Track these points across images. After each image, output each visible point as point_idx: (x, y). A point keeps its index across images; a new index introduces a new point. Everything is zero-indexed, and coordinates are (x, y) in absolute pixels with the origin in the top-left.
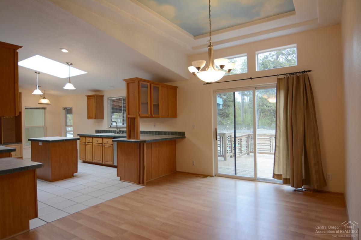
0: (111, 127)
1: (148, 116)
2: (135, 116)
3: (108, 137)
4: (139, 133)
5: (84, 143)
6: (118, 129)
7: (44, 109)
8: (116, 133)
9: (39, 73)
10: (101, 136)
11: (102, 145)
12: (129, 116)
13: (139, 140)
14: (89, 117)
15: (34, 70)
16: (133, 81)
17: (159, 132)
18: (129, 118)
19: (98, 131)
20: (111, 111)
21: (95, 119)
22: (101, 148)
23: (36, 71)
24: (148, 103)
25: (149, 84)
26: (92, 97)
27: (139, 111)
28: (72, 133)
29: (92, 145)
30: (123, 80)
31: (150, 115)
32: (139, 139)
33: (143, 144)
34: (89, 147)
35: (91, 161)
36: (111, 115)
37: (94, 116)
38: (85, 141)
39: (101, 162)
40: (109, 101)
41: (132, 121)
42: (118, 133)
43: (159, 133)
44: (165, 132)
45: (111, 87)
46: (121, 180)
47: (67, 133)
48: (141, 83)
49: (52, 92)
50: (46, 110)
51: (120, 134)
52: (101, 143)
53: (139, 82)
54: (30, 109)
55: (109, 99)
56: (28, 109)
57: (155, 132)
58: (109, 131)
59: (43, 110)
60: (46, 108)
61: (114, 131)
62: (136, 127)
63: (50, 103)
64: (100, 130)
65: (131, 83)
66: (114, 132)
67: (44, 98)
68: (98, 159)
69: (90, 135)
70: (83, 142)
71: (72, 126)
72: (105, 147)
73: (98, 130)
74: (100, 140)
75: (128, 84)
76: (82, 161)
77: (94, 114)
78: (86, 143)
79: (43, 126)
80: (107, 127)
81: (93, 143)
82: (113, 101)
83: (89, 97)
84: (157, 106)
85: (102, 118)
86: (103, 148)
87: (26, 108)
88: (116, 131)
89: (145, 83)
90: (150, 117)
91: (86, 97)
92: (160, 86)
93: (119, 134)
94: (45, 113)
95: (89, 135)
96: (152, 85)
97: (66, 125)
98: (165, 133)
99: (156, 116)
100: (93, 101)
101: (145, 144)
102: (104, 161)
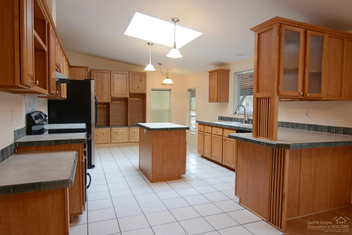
0: (236, 113)
1: (296, 94)
2: (269, 95)
3: (229, 127)
4: (275, 125)
5: (202, 133)
6: (246, 117)
7: (170, 90)
8: (242, 123)
9: (152, 44)
10: (222, 125)
11: (223, 138)
12: (259, 95)
13: (274, 142)
14: (211, 100)
15: (147, 41)
16: (269, 28)
17: (315, 126)
18: (257, 99)
19: (221, 119)
20: (239, 91)
21: (217, 102)
22: (221, 141)
23: (148, 42)
24: (298, 69)
25: (302, 31)
26: (215, 73)
27: (278, 85)
28: (195, 118)
29: (211, 137)
30: (251, 29)
31: (301, 93)
32: (276, 140)
33: (284, 150)
34: (208, 137)
35: (209, 157)
36: (239, 97)
37: (216, 98)
38: (203, 131)
39: (220, 161)
40: (237, 77)
41: (264, 104)
42: (246, 122)
43: (316, 128)
44: (328, 127)
45: (238, 55)
46: (240, 203)
47: (192, 118)
48: (286, 30)
49: (176, 71)
50: (172, 92)
51: (249, 124)
52: (221, 136)
53: (280, 27)
54: (156, 90)
55: (237, 74)
56: (154, 90)
57: (308, 125)
58: (235, 118)
59: (169, 92)
60: (171, 89)
61: (241, 119)
62: (271, 113)
63: (173, 84)
64: (224, 117)
65: (264, 32)
66: (241, 121)
67: (167, 78)
68: (217, 157)
69: (209, 123)
70: (201, 131)
71: (195, 110)
72: (226, 141)
73: (222, 117)
74: (220, 131)
75: (259, 34)
76: (200, 155)
77: (216, 96)
78: (205, 133)
79: (168, 109)
80: (232, 114)
81: (213, 135)
82: (241, 77)
83: (211, 73)
84: (317, 77)
85: (227, 100)
86: (224, 142)
87: (152, 90)
88: (243, 119)
89: (293, 29)
90: (301, 97)
91: (208, 74)
92: (327, 35)
93: (247, 124)
94: (170, 95)
95: (207, 123)
96: (309, 32)
97: (190, 109)
98: (330, 129)
99: (315, 95)
100: (215, 77)
101: (288, 152)
102: (223, 161)
